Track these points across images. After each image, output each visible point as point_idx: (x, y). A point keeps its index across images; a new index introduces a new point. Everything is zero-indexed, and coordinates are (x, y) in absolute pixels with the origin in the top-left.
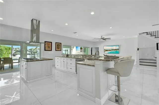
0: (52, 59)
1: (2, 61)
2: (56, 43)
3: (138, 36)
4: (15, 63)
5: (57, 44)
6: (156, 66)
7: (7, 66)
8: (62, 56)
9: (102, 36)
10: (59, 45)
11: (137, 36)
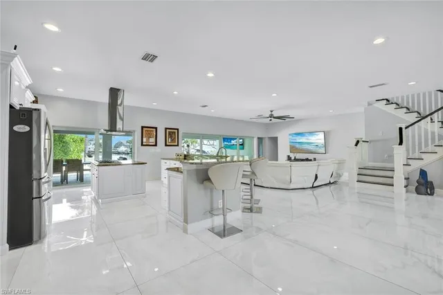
0: (143, 163)
1: (64, 165)
2: (166, 129)
3: (365, 109)
4: (86, 170)
5: (168, 130)
6: (393, 185)
7: (72, 176)
8: (175, 157)
9: (271, 112)
10: (173, 132)
11: (362, 109)
